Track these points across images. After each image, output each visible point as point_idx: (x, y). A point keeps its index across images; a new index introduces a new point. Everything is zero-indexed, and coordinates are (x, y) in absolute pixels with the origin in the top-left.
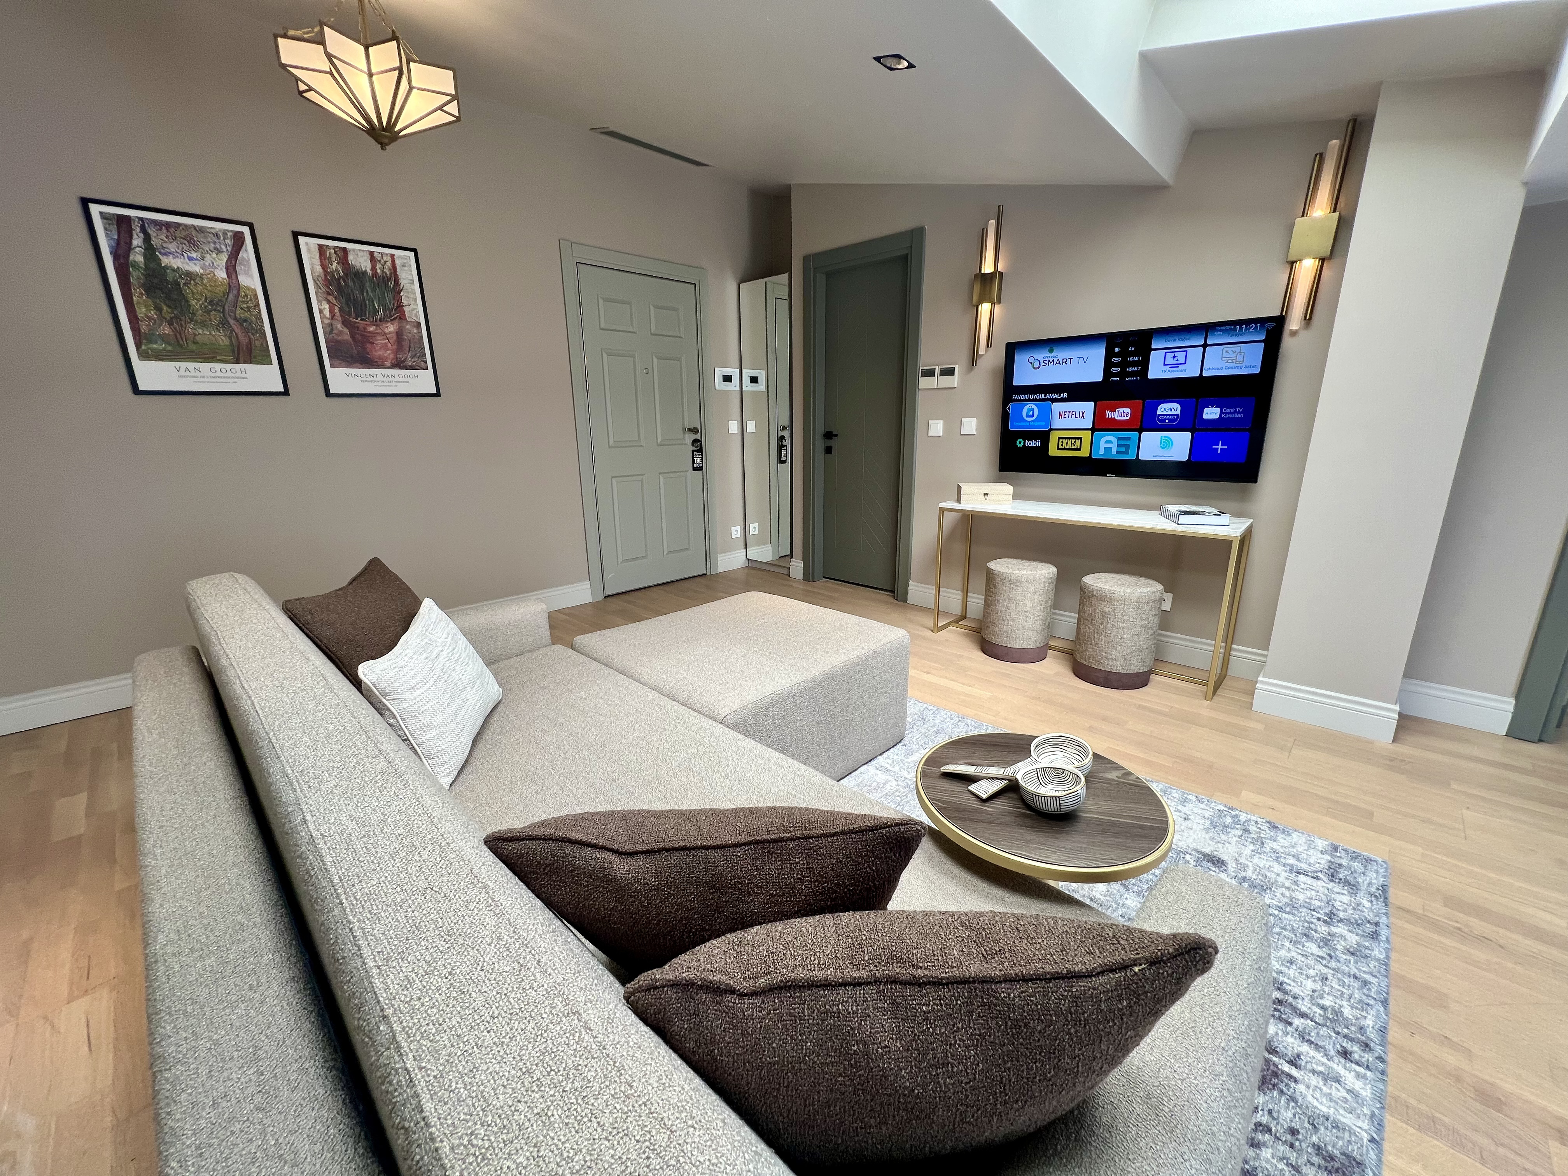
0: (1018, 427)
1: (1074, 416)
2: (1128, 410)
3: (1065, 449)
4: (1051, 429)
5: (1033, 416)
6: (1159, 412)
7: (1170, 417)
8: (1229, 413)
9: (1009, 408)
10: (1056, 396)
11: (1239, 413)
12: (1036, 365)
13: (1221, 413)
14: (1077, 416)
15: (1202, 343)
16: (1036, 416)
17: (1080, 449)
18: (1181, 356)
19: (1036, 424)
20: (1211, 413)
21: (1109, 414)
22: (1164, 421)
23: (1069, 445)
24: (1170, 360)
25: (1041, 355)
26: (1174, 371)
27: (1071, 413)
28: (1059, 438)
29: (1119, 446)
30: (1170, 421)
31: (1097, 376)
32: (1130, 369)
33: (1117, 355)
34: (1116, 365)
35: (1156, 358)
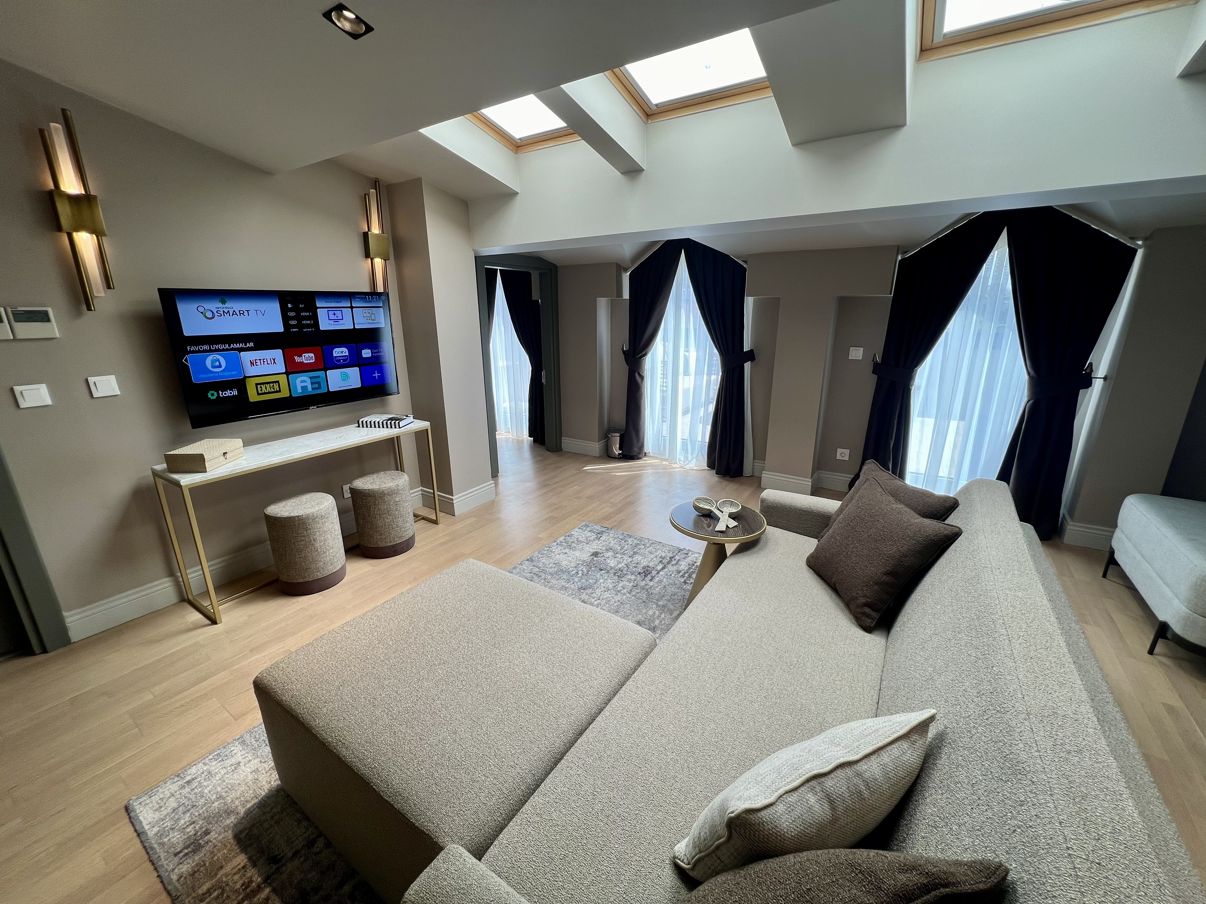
0: (203, 379)
1: (265, 363)
2: (312, 355)
4: (245, 377)
5: (220, 366)
6: (335, 355)
7: (343, 358)
8: (376, 353)
9: (186, 360)
10: (241, 345)
12: (209, 315)
13: (372, 353)
14: (269, 362)
15: (349, 305)
16: (224, 366)
17: (280, 391)
18: (338, 314)
19: (227, 374)
20: (366, 353)
21: (297, 359)
22: (339, 361)
23: (268, 390)
24: (332, 317)
25: (213, 305)
27: (262, 361)
28: (257, 385)
29: (312, 383)
31: (278, 327)
32: (303, 322)
33: (291, 310)
34: (292, 318)
35: (322, 314)
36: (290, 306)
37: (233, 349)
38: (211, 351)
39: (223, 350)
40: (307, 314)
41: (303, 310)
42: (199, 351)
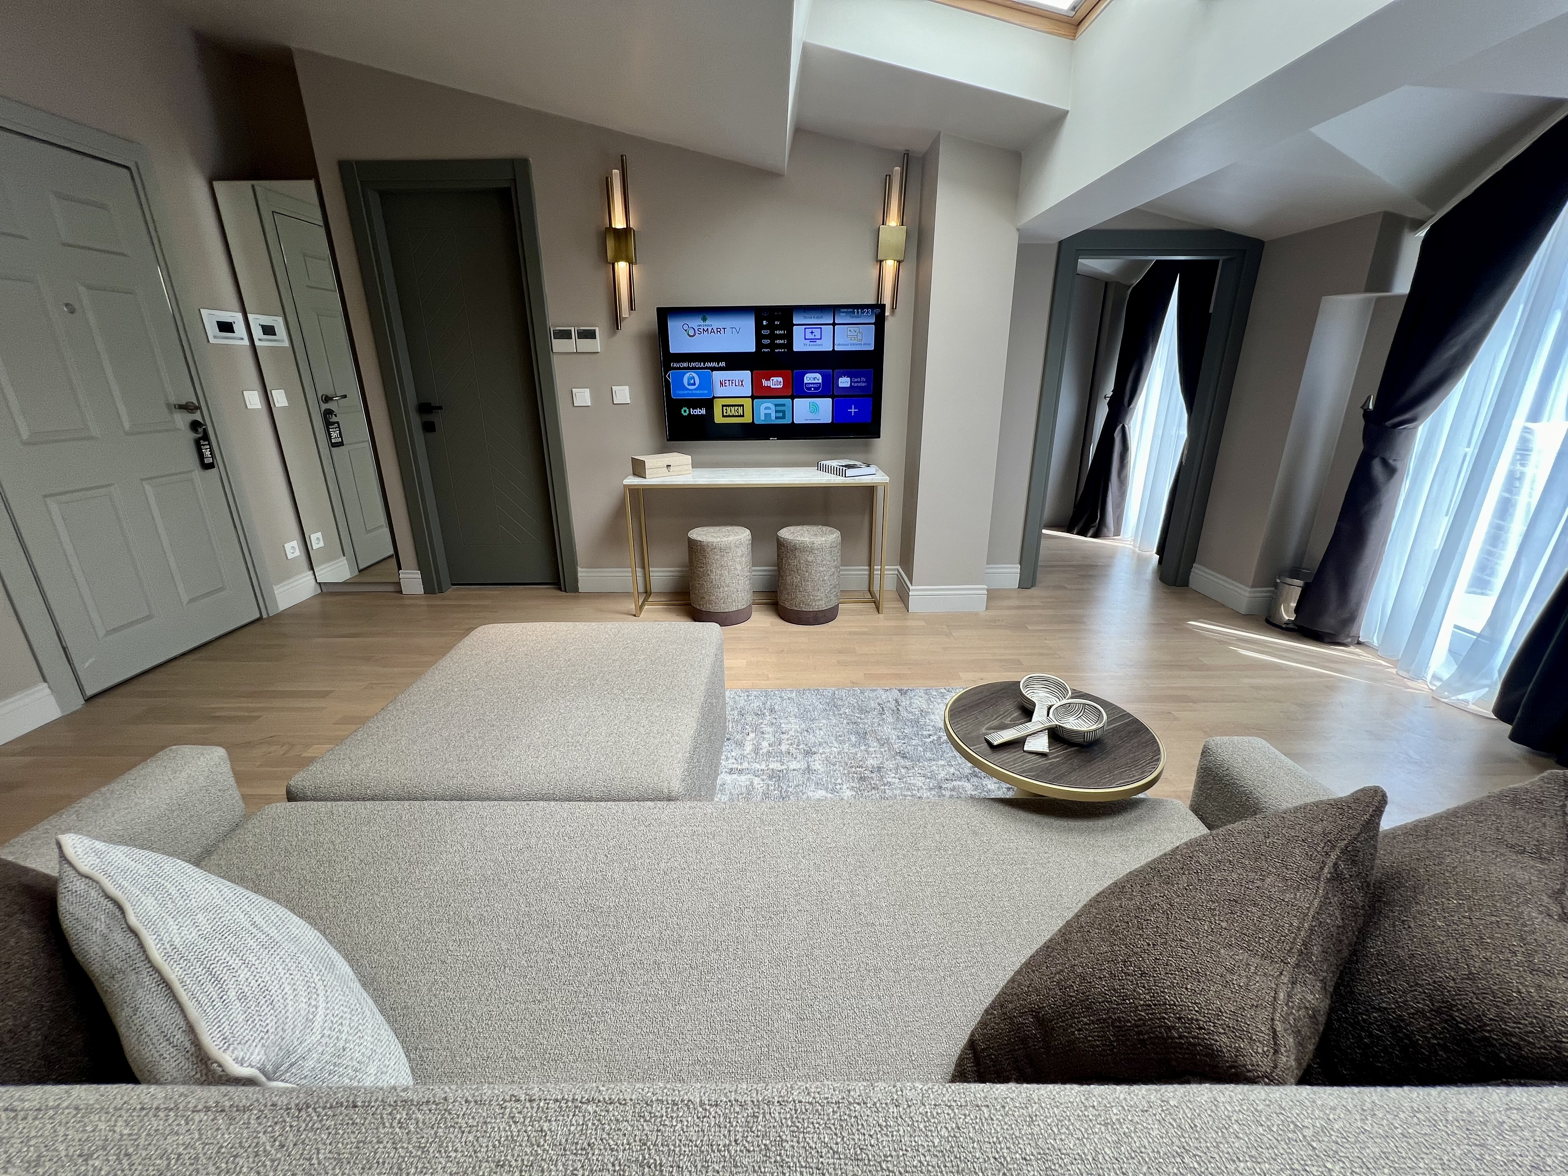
0: (680, 395)
1: (734, 384)
2: (780, 379)
3: (729, 416)
4: (714, 397)
5: (694, 384)
6: (806, 381)
7: (815, 386)
8: (857, 382)
9: (669, 376)
10: (715, 364)
11: (863, 382)
12: (691, 333)
13: (851, 382)
14: (737, 384)
15: (832, 322)
16: (697, 384)
17: (743, 416)
18: (817, 332)
19: (698, 392)
20: (844, 382)
21: (765, 383)
22: (810, 389)
23: (733, 413)
24: (809, 336)
25: (695, 323)
26: (814, 345)
27: (731, 381)
28: (723, 406)
29: (776, 411)
30: (815, 389)
31: (750, 347)
32: (777, 342)
33: (765, 328)
34: (766, 337)
35: (797, 332)
36: (765, 323)
37: (707, 368)
38: (688, 368)
39: (699, 368)
40: (782, 332)
41: (779, 328)
42: (680, 368)
